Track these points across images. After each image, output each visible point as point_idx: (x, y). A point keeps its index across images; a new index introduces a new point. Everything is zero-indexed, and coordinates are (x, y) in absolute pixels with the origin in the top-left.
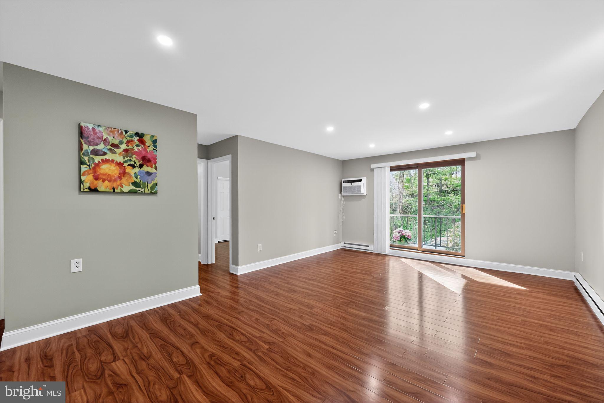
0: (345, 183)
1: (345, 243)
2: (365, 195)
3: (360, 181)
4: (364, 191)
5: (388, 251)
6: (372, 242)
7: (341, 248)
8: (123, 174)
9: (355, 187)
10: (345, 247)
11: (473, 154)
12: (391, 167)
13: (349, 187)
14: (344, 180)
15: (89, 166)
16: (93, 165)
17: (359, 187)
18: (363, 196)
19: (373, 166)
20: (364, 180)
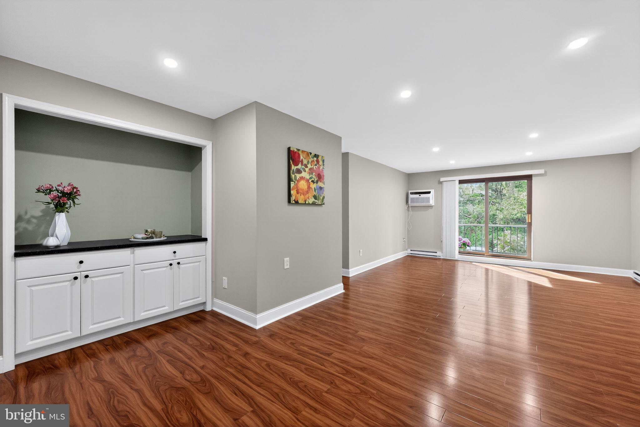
0: (413, 194)
1: (411, 250)
2: (433, 206)
3: (429, 193)
4: (432, 202)
5: (457, 256)
6: (441, 249)
7: (407, 255)
8: (309, 187)
9: (423, 198)
10: (411, 254)
11: (542, 171)
12: (459, 181)
13: (417, 198)
14: (410, 191)
15: (294, 182)
16: (296, 182)
17: (428, 199)
18: (431, 207)
19: (442, 179)
20: (432, 191)
